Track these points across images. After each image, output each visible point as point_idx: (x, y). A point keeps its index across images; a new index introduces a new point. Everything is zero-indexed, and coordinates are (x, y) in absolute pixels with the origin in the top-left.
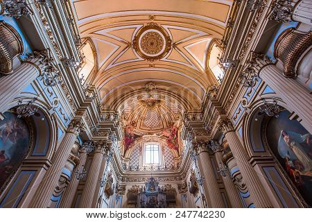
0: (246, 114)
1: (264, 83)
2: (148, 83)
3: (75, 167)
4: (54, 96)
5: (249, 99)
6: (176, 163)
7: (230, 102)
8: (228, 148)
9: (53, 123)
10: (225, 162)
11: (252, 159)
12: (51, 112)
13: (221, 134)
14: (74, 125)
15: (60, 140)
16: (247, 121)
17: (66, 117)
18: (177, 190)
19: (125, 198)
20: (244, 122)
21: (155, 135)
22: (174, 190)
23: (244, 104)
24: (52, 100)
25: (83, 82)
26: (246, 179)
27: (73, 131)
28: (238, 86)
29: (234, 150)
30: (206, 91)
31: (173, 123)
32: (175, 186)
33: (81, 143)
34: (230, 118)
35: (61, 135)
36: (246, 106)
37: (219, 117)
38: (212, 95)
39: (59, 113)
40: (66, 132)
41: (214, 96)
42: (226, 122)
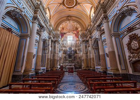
14: (35, 19)
27: (35, 22)
40: (33, 23)
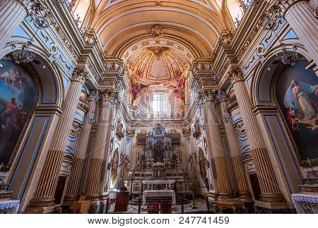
0: (260, 62)
1: (289, 25)
2: (154, 26)
3: (86, 114)
4: (50, 41)
5: (266, 46)
6: (181, 111)
7: (244, 50)
8: (234, 98)
9: (55, 71)
10: (229, 111)
11: (257, 108)
12: (51, 59)
13: (230, 84)
15: (66, 89)
16: (259, 71)
17: (68, 65)
18: (182, 134)
19: (134, 140)
20: (255, 73)
21: (162, 85)
22: (179, 134)
23: (260, 52)
24: (48, 45)
25: (80, 24)
26: (247, 125)
28: (256, 30)
29: (240, 100)
30: (219, 37)
31: (181, 73)
32: (179, 131)
33: (88, 92)
34: (241, 67)
35: (67, 83)
36: (262, 53)
37: (230, 65)
38: (225, 41)
39: (60, 60)
41: (228, 42)
42: (237, 71)
